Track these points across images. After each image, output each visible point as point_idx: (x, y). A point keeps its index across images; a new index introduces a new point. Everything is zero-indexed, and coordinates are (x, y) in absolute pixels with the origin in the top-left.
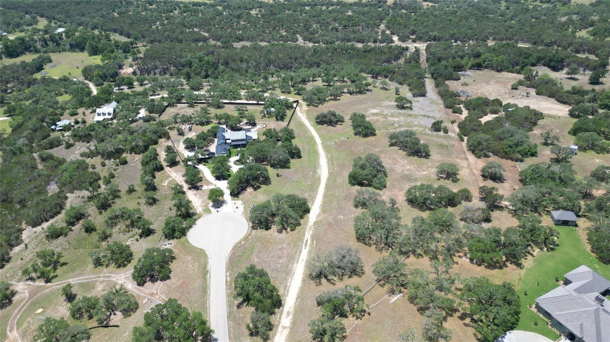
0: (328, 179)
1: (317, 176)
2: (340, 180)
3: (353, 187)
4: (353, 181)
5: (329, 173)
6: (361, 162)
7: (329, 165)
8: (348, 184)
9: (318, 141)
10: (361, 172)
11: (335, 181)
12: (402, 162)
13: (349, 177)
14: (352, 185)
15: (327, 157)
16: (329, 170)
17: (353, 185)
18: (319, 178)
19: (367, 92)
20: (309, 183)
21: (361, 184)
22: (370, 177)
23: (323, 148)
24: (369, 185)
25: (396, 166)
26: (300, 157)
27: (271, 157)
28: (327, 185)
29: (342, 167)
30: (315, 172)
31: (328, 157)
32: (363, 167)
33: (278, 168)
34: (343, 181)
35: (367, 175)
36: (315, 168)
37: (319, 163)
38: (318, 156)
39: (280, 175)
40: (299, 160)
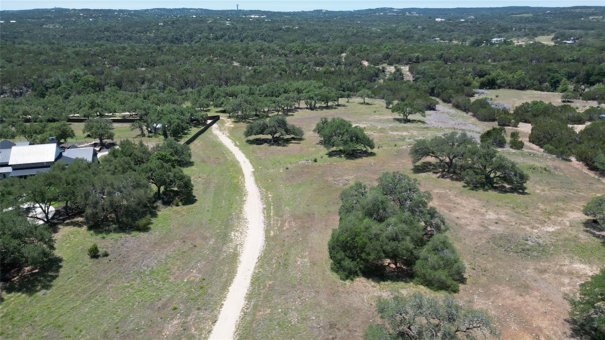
0: (264, 260)
1: (229, 249)
2: (301, 261)
3: (348, 282)
4: (347, 263)
5: (268, 238)
6: (370, 196)
7: (268, 217)
8: (329, 273)
9: (247, 167)
10: (376, 227)
11: (286, 265)
12: (464, 203)
13: (332, 249)
14: (347, 277)
15: (264, 198)
16: (267, 231)
17: (350, 275)
18: (234, 258)
19: (339, 107)
20: (195, 275)
21: (376, 273)
22: (408, 243)
23: (256, 181)
24: (406, 274)
25: (456, 214)
26: (189, 199)
27: (87, 195)
28: (256, 280)
29: (306, 220)
30: (224, 238)
31: (267, 198)
32: (376, 213)
33: (109, 232)
34: (314, 264)
35: (395, 239)
36: (226, 227)
37: (241, 212)
38: (241, 198)
39: (101, 251)
40: (185, 207)
